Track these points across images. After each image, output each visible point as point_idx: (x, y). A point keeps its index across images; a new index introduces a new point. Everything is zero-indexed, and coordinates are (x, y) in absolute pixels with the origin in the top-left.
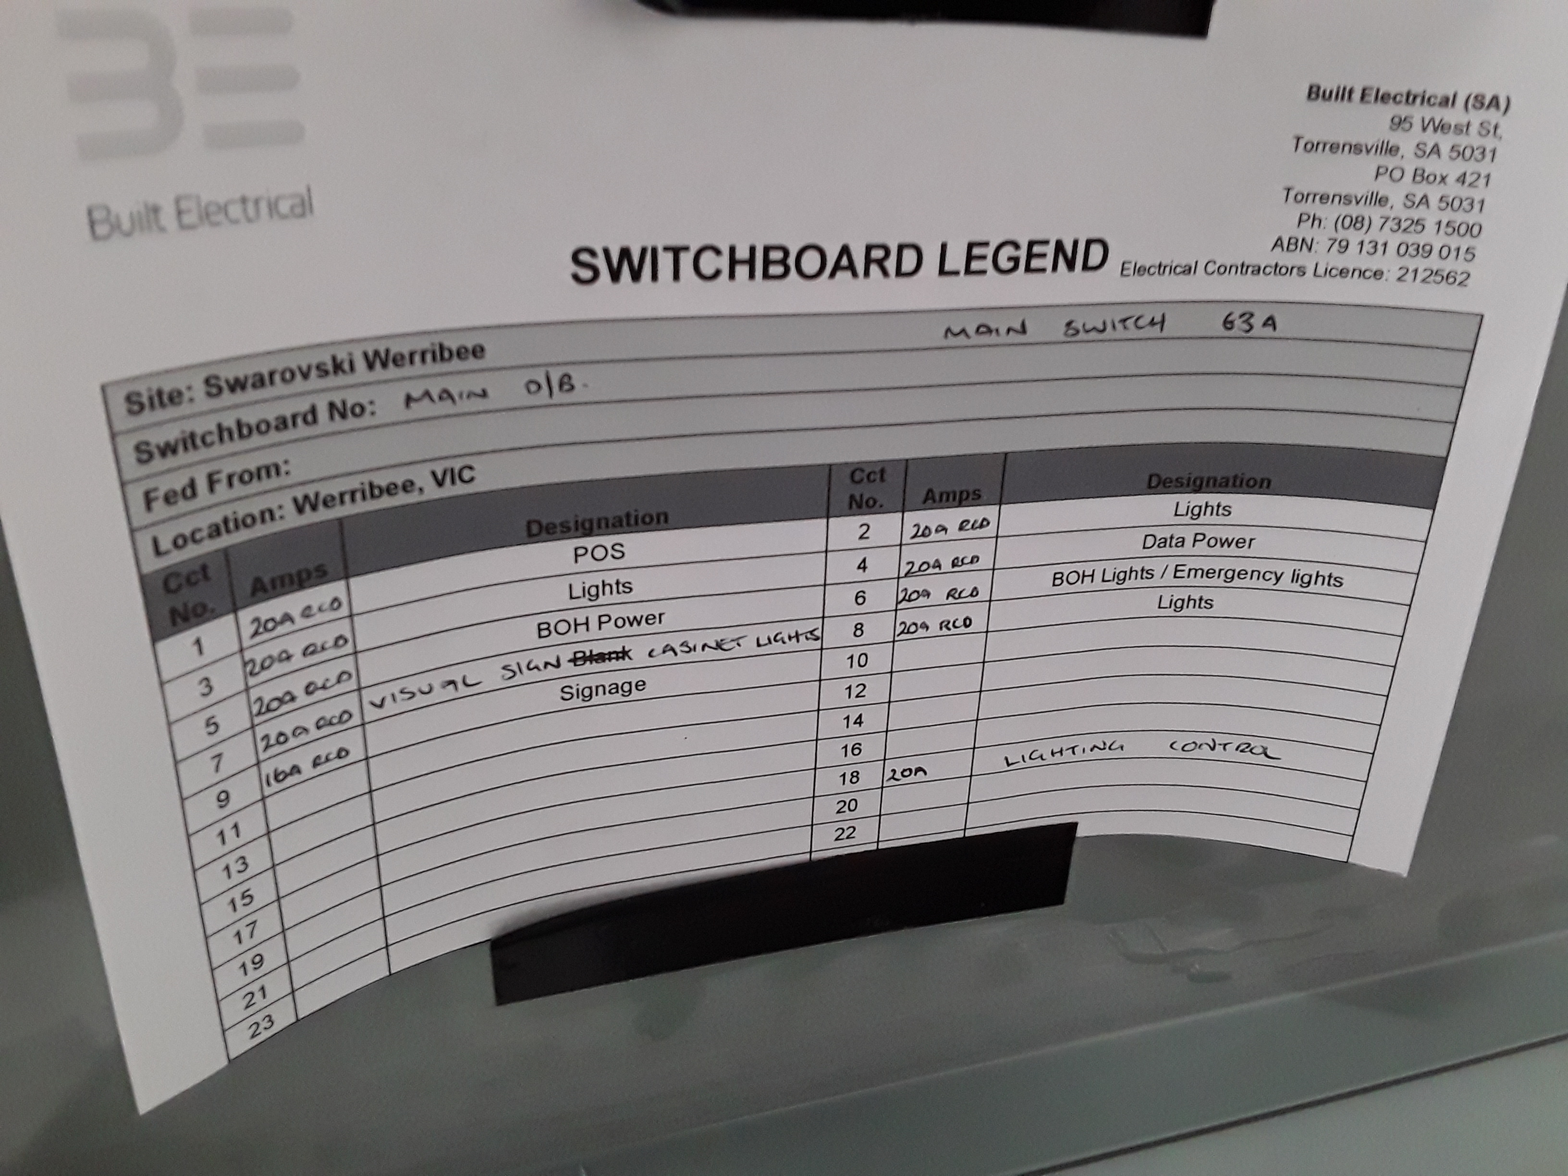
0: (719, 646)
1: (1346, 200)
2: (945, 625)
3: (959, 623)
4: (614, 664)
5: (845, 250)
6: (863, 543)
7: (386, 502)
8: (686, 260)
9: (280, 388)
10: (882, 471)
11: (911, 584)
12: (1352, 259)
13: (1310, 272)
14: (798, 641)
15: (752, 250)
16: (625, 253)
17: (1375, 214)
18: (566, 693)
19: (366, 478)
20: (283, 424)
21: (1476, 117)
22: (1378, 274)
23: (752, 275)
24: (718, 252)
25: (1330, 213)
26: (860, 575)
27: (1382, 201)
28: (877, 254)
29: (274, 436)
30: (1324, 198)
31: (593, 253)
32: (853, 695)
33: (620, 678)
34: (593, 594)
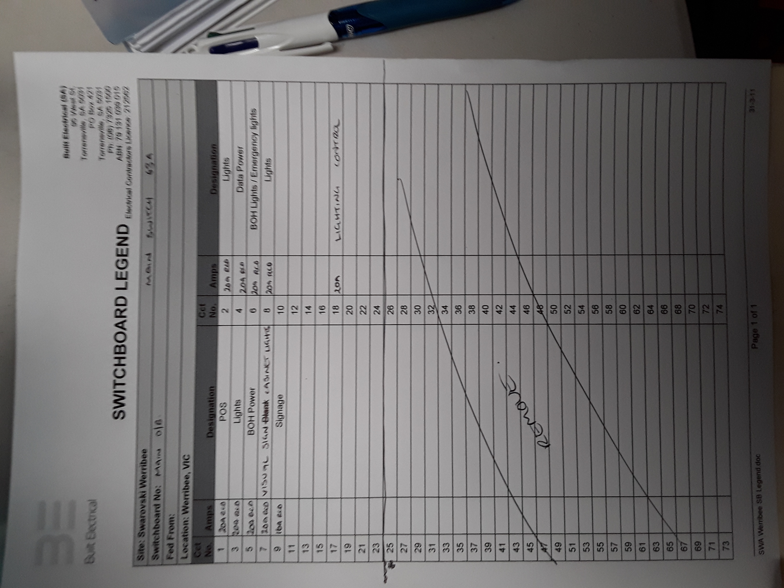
0: (267, 366)
1: (102, 137)
2: (269, 274)
3: (269, 268)
4: (270, 407)
5: (117, 325)
6: (230, 311)
7: (191, 485)
8: (119, 381)
9: (146, 515)
10: (201, 305)
11: (250, 289)
12: (123, 131)
13: (129, 145)
14: (269, 335)
15: (116, 358)
16: (115, 401)
17: (106, 126)
18: (279, 425)
19: (181, 491)
20: (157, 515)
21: (69, 96)
22: (128, 120)
23: (124, 358)
24: (116, 370)
25: (107, 142)
26: (243, 312)
27: (102, 124)
28: (118, 313)
29: (161, 518)
30: (102, 145)
31: (115, 412)
32: (296, 311)
33: (276, 404)
34: (239, 414)
